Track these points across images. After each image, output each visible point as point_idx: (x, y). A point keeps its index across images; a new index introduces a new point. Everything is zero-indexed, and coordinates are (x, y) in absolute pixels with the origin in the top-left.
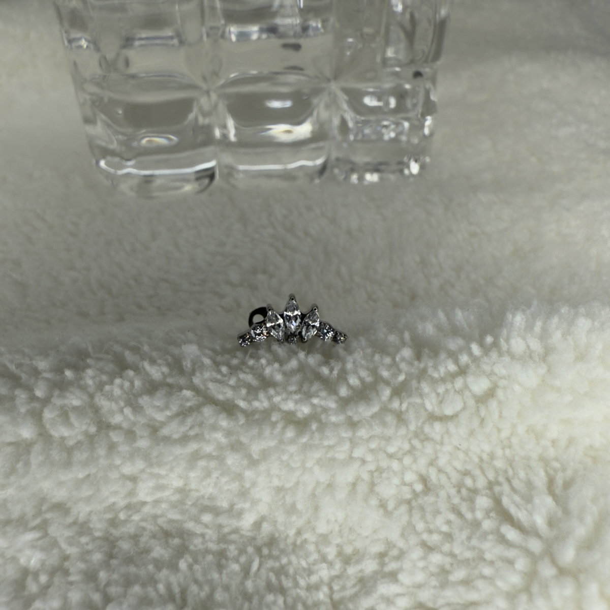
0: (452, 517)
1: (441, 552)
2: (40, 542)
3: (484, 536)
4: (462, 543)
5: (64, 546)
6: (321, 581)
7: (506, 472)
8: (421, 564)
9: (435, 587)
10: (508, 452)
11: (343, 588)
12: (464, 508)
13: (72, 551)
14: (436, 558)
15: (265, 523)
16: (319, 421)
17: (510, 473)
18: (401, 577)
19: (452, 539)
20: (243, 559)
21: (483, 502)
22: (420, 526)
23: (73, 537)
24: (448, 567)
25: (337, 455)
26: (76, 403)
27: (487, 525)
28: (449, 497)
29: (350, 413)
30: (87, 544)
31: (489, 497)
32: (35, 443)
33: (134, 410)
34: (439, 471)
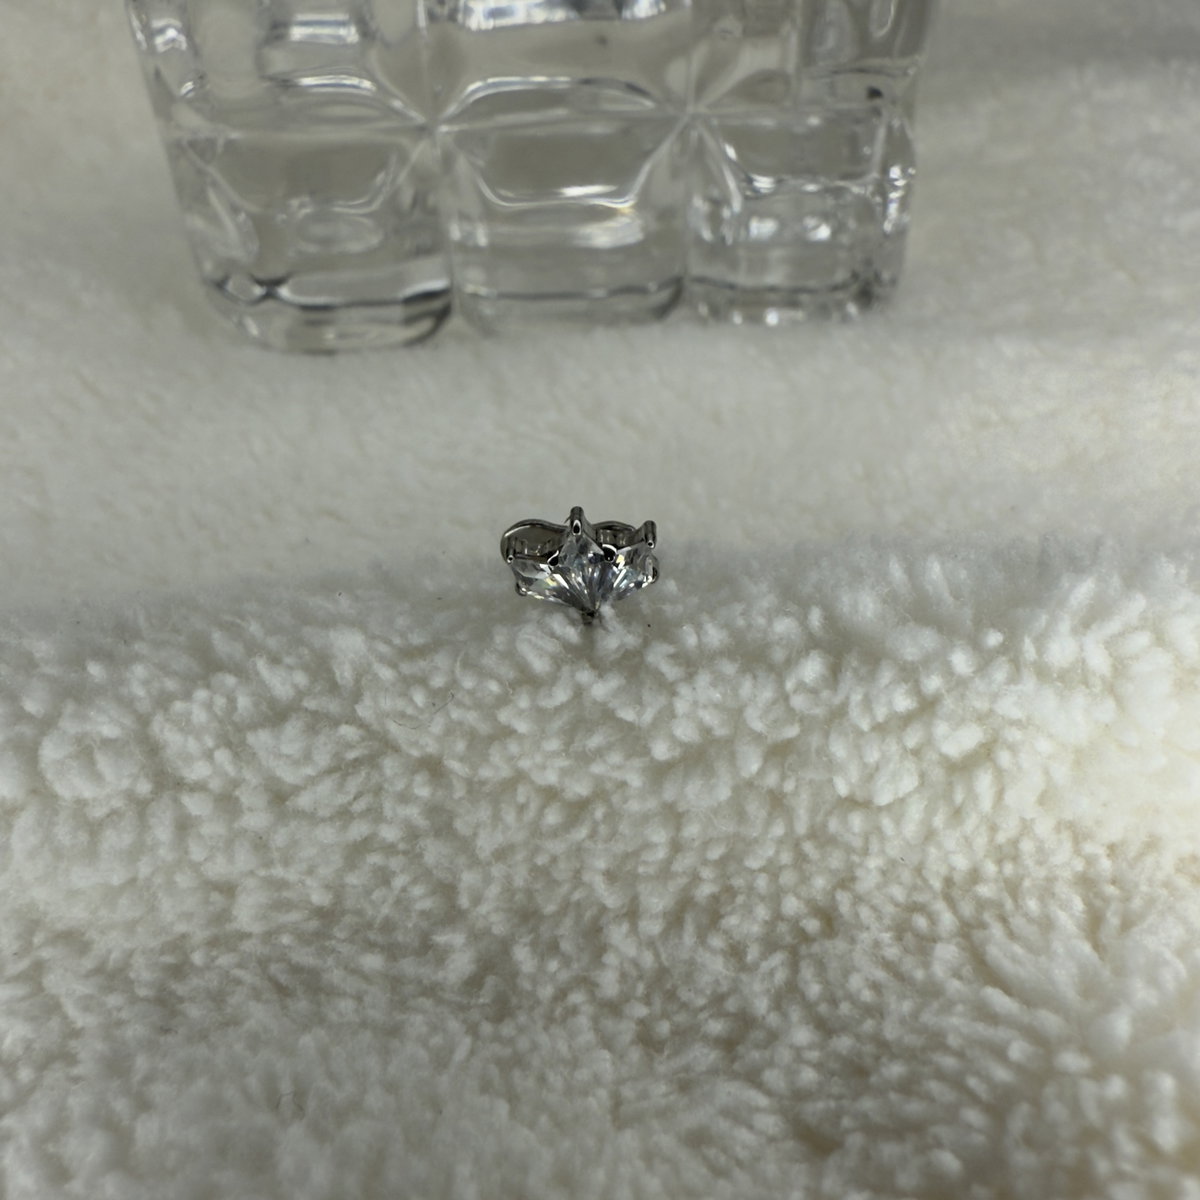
0: (882, 976)
1: (854, 1034)
2: (23, 1004)
3: (948, 1007)
4: (902, 1022)
5: (71, 1010)
6: (597, 1079)
7: (1000, 905)
10: (1009, 869)
11: (643, 1095)
12: (908, 964)
13: (81, 1019)
14: (843, 1043)
15: (493, 978)
16: (609, 803)
17: (1009, 906)
18: (768, 1076)
20: (437, 1041)
22: (814, 990)
23: (91, 997)
25: (641, 869)
26: (109, 731)
27: (955, 989)
28: (877, 945)
30: (119, 1009)
31: (963, 949)
32: (22, 808)
33: (236, 756)
34: (858, 899)
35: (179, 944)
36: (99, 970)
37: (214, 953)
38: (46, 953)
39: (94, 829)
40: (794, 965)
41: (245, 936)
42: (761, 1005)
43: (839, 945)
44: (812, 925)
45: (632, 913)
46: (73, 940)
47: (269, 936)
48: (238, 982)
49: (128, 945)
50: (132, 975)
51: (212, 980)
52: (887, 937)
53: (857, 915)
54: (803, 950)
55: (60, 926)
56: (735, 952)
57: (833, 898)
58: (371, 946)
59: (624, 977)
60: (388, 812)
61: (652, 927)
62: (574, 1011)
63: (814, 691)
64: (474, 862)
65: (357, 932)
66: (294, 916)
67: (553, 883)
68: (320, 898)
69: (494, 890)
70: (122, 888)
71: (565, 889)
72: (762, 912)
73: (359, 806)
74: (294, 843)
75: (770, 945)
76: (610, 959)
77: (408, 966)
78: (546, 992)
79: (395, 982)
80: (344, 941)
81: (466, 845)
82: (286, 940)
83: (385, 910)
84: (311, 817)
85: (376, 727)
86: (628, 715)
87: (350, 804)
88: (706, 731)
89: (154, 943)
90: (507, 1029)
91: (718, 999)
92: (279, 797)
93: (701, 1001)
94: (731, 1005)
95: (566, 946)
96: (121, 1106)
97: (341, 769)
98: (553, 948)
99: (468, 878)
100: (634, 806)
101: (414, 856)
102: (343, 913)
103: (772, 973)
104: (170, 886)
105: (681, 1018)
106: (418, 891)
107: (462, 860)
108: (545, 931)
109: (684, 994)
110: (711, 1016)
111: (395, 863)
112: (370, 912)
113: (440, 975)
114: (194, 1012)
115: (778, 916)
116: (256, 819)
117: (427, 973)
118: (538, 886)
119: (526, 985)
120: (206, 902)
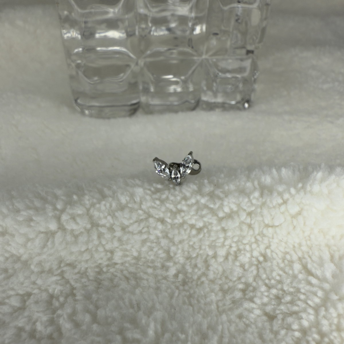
0: (281, 273)
1: (276, 289)
2: (60, 281)
3: (300, 282)
4: (288, 285)
5: (73, 283)
6: (212, 301)
7: (308, 253)
8: (266, 294)
9: (274, 305)
10: (309, 242)
11: (224, 305)
12: (287, 269)
13: (77, 285)
14: (274, 291)
15: (181, 274)
16: (208, 228)
17: (311, 253)
18: (256, 300)
19: (282, 283)
20: (169, 291)
21: (297, 267)
22: (264, 276)
23: (77, 279)
24: (280, 296)
25: (217, 244)
26: (80, 212)
27: (301, 276)
28: (278, 263)
29: (223, 225)
30: (85, 282)
31: (300, 264)
32: (57, 232)
33: (112, 218)
34: (272, 251)
35: (99, 266)
36: (79, 273)
37: (109, 268)
38: (65, 269)
39: (76, 237)
40: (258, 269)
41: (116, 264)
42: (251, 280)
43: (269, 264)
44: (261, 259)
45: (215, 256)
46: (72, 265)
47: (122, 264)
48: (116, 276)
49: (86, 266)
50: (88, 274)
51: (109, 275)
52: (280, 261)
53: (272, 255)
54: (260, 266)
55: (68, 262)
56: (242, 266)
57: (266, 251)
58: (149, 267)
59: (214, 273)
60: (151, 232)
61: (221, 260)
62: (203, 283)
63: (258, 199)
64: (174, 244)
65: (144, 263)
66: (129, 259)
67: (194, 249)
68: (135, 254)
69: (180, 251)
70: (84, 252)
71: (198, 250)
72: (248, 255)
73: (144, 231)
74: (128, 239)
75: (251, 264)
76: (211, 268)
77: (159, 272)
78: (195, 277)
79: (156, 276)
80: (141, 265)
81: (172, 241)
82: (127, 265)
83: (152, 257)
84: (132, 233)
85: (147, 210)
86: (212, 206)
87: (142, 230)
88: (231, 210)
89: (93, 266)
90: (187, 288)
91: (239, 278)
92: (124, 229)
93: (235, 279)
94: (243, 280)
95: (199, 265)
96: (91, 307)
97: (139, 221)
98: (196, 266)
99: (173, 249)
100: (215, 228)
101: (158, 243)
102: (141, 258)
103: (252, 271)
104: (97, 250)
105: (231, 284)
106: (160, 252)
107: (171, 244)
108: (193, 262)
109: (230, 278)
110: (238, 283)
111: (154, 245)
112: (148, 258)
113: (168, 273)
114: (106, 283)
115: (252, 256)
116: (118, 234)
117: (164, 273)
118: (190, 250)
119: (190, 276)
120: (106, 255)
